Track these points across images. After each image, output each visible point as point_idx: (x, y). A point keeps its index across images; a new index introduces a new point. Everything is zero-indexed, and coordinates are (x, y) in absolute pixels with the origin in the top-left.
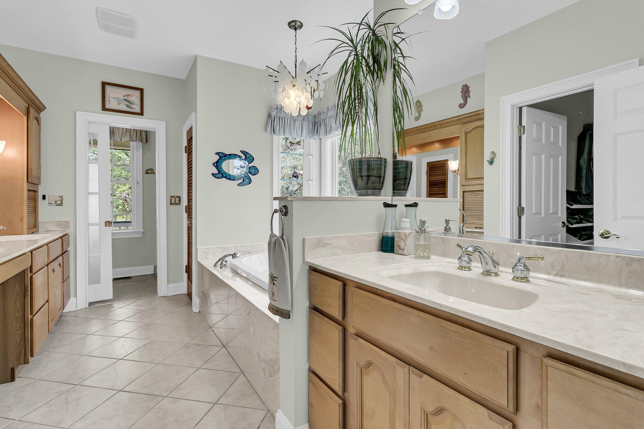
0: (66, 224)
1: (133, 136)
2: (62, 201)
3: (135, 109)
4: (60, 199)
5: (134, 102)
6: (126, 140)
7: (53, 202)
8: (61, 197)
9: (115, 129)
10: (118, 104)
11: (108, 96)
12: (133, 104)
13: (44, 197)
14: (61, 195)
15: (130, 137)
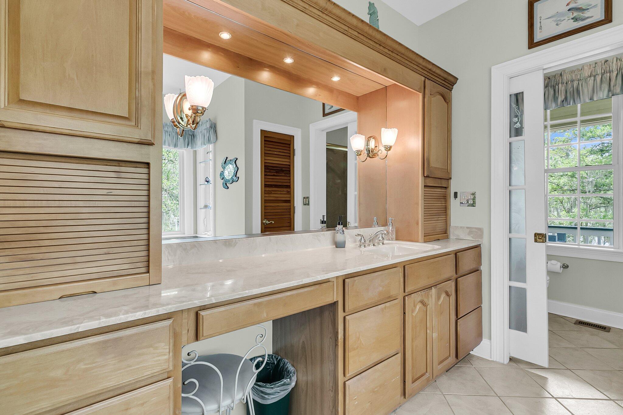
0: (479, 232)
1: (615, 85)
2: (474, 199)
3: (592, 17)
4: (472, 198)
5: (590, 3)
6: (601, 96)
7: (465, 202)
8: (473, 194)
9: (580, 86)
10: (557, 25)
11: (539, 19)
12: (588, 9)
13: (456, 194)
14: (473, 191)
15: (609, 90)
